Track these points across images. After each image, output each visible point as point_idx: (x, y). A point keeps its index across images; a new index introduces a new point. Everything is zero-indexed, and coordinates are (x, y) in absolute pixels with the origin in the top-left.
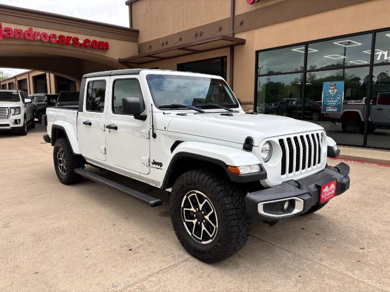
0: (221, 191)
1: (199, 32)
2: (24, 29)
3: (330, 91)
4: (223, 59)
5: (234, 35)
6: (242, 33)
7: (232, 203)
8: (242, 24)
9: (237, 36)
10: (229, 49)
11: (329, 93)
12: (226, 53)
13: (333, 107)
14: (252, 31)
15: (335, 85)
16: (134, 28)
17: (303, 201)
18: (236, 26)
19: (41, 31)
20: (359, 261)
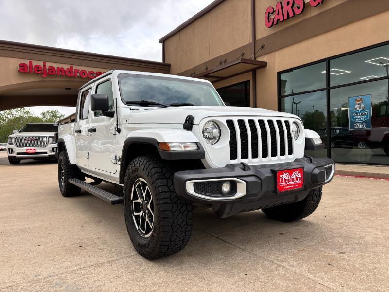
0: (155, 173)
1: (223, 60)
2: (66, 67)
3: (357, 106)
4: (246, 83)
5: (255, 58)
6: (263, 57)
7: (167, 185)
8: (262, 47)
9: (259, 59)
10: (251, 73)
11: (356, 109)
12: (249, 77)
13: (362, 123)
14: (272, 53)
15: (361, 99)
16: (167, 62)
17: (245, 183)
18: (257, 50)
19: (81, 68)
20: (329, 264)
